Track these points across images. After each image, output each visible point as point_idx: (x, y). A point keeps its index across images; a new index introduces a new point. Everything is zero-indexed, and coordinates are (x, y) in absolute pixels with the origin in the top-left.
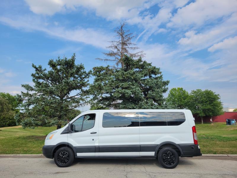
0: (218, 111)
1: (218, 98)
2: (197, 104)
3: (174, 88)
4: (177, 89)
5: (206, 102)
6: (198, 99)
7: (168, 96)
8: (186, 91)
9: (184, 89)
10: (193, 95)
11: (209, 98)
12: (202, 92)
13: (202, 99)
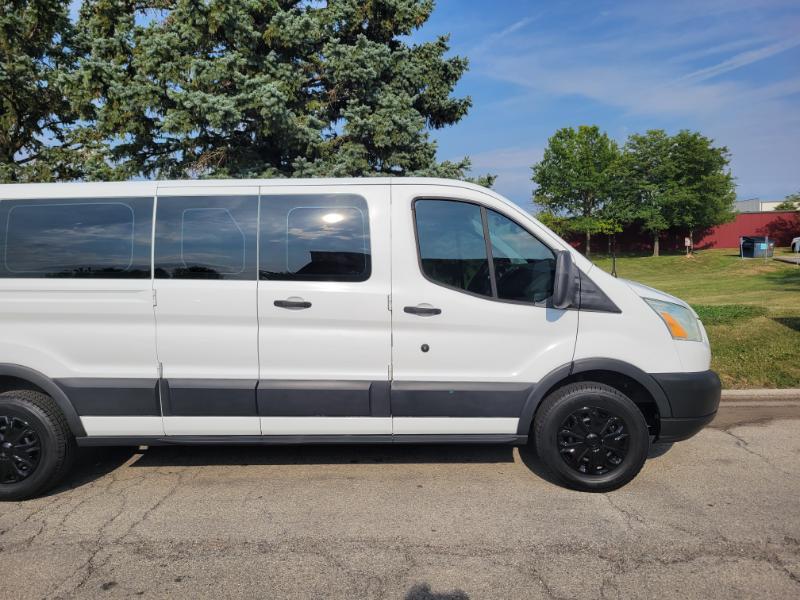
0: (716, 211)
1: (722, 162)
2: (643, 184)
3: (567, 127)
4: (577, 131)
5: (678, 177)
6: (648, 167)
7: (542, 159)
8: (608, 137)
9: (601, 133)
10: (631, 151)
11: (690, 163)
12: (667, 140)
13: (662, 167)
